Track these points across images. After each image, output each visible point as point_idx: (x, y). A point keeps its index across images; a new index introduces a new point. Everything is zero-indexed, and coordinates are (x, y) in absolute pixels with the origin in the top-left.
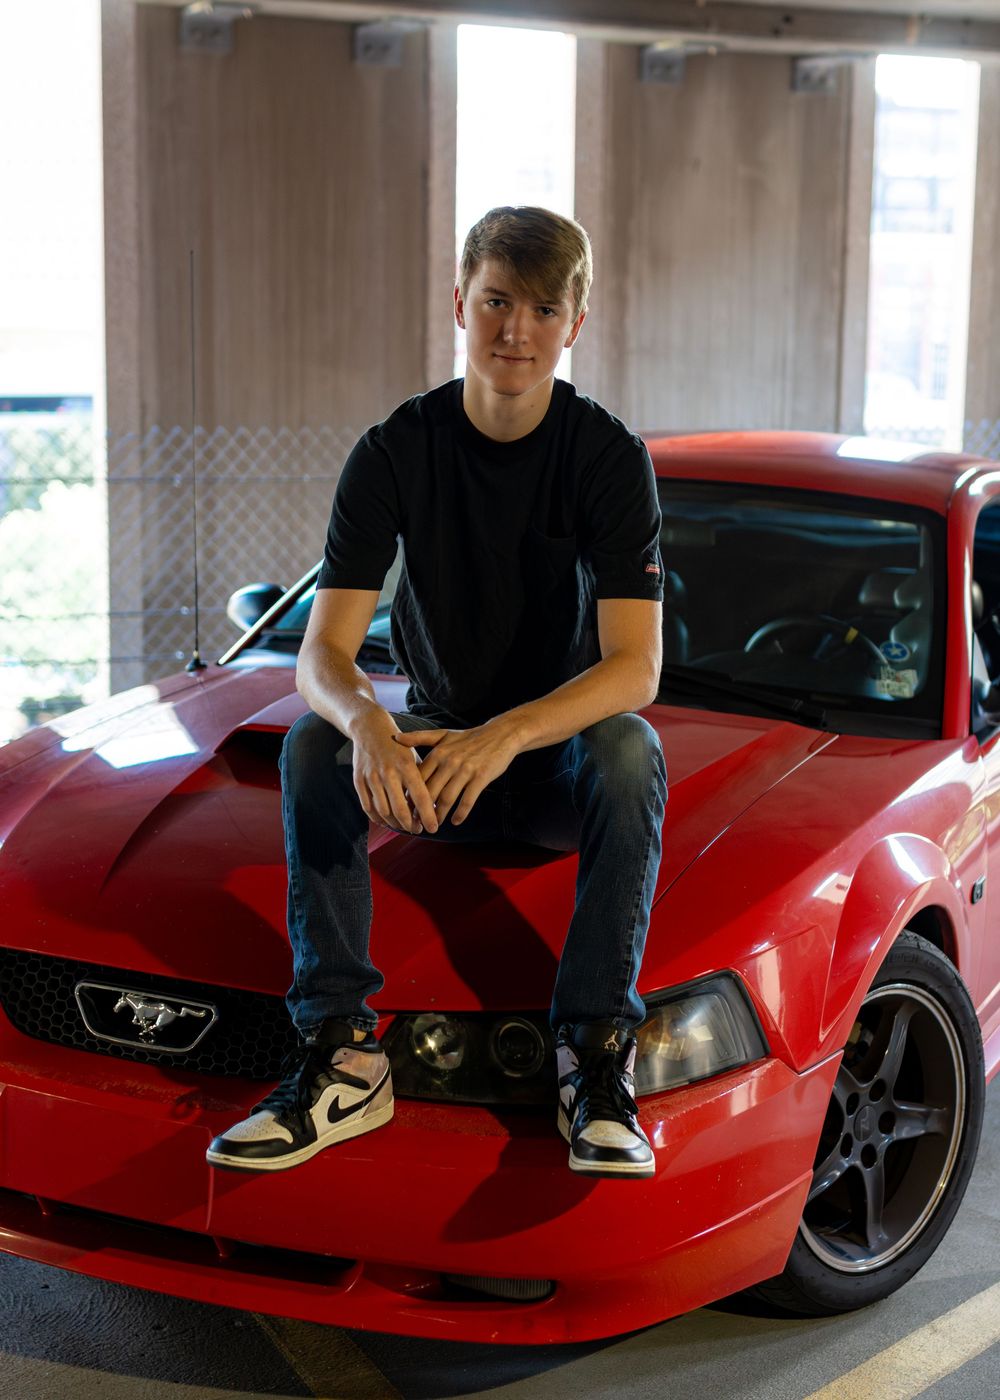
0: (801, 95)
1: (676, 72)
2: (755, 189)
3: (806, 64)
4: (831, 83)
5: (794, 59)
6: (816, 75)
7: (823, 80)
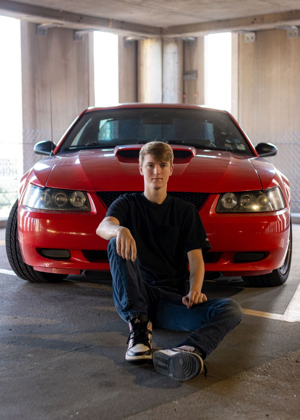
0: (76, 41)
1: (46, 33)
2: (66, 66)
3: (77, 33)
4: (84, 38)
5: (75, 30)
6: (80, 36)
7: (82, 38)
